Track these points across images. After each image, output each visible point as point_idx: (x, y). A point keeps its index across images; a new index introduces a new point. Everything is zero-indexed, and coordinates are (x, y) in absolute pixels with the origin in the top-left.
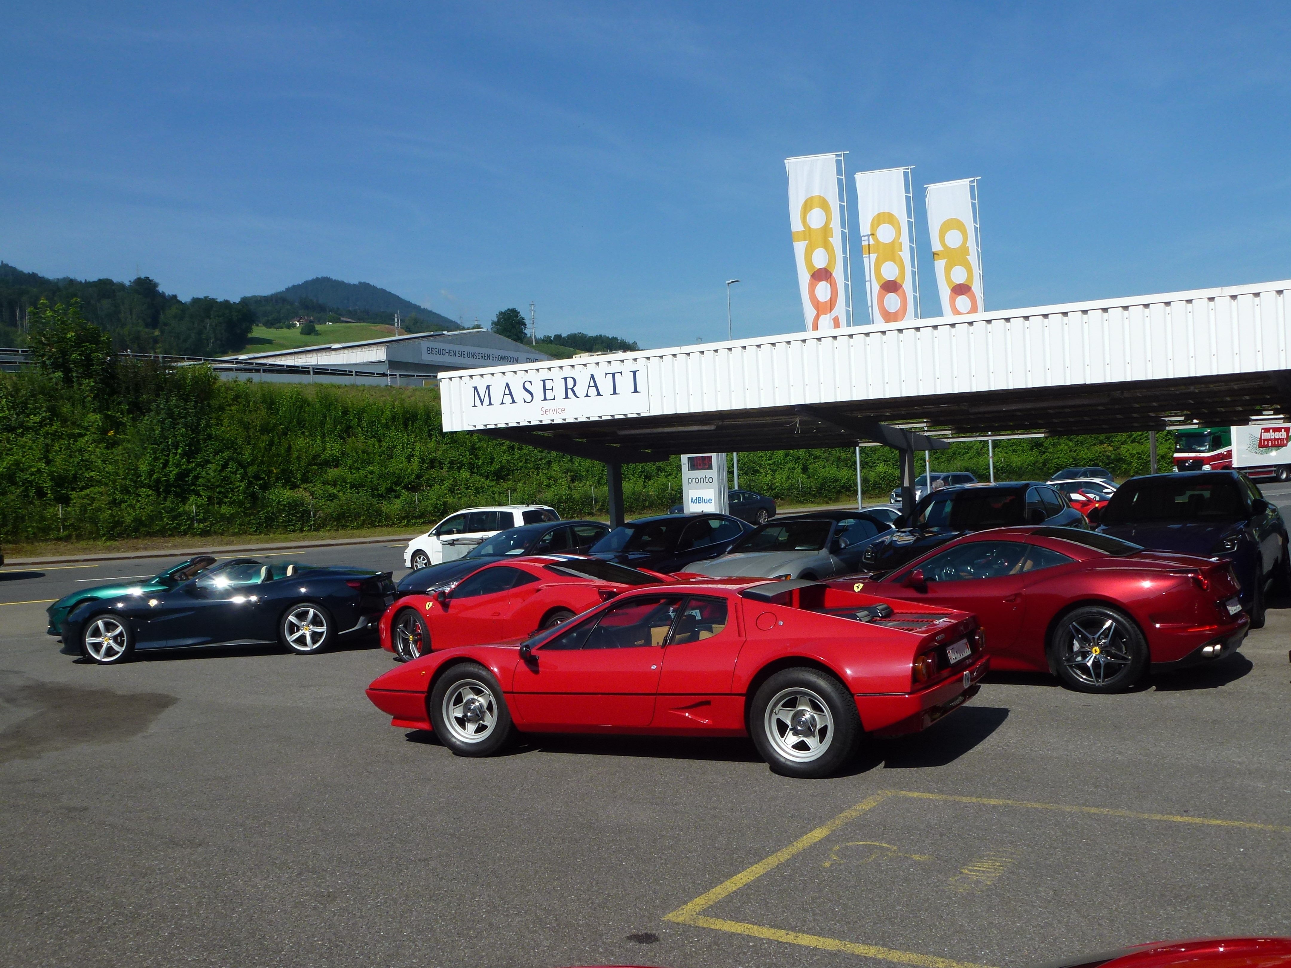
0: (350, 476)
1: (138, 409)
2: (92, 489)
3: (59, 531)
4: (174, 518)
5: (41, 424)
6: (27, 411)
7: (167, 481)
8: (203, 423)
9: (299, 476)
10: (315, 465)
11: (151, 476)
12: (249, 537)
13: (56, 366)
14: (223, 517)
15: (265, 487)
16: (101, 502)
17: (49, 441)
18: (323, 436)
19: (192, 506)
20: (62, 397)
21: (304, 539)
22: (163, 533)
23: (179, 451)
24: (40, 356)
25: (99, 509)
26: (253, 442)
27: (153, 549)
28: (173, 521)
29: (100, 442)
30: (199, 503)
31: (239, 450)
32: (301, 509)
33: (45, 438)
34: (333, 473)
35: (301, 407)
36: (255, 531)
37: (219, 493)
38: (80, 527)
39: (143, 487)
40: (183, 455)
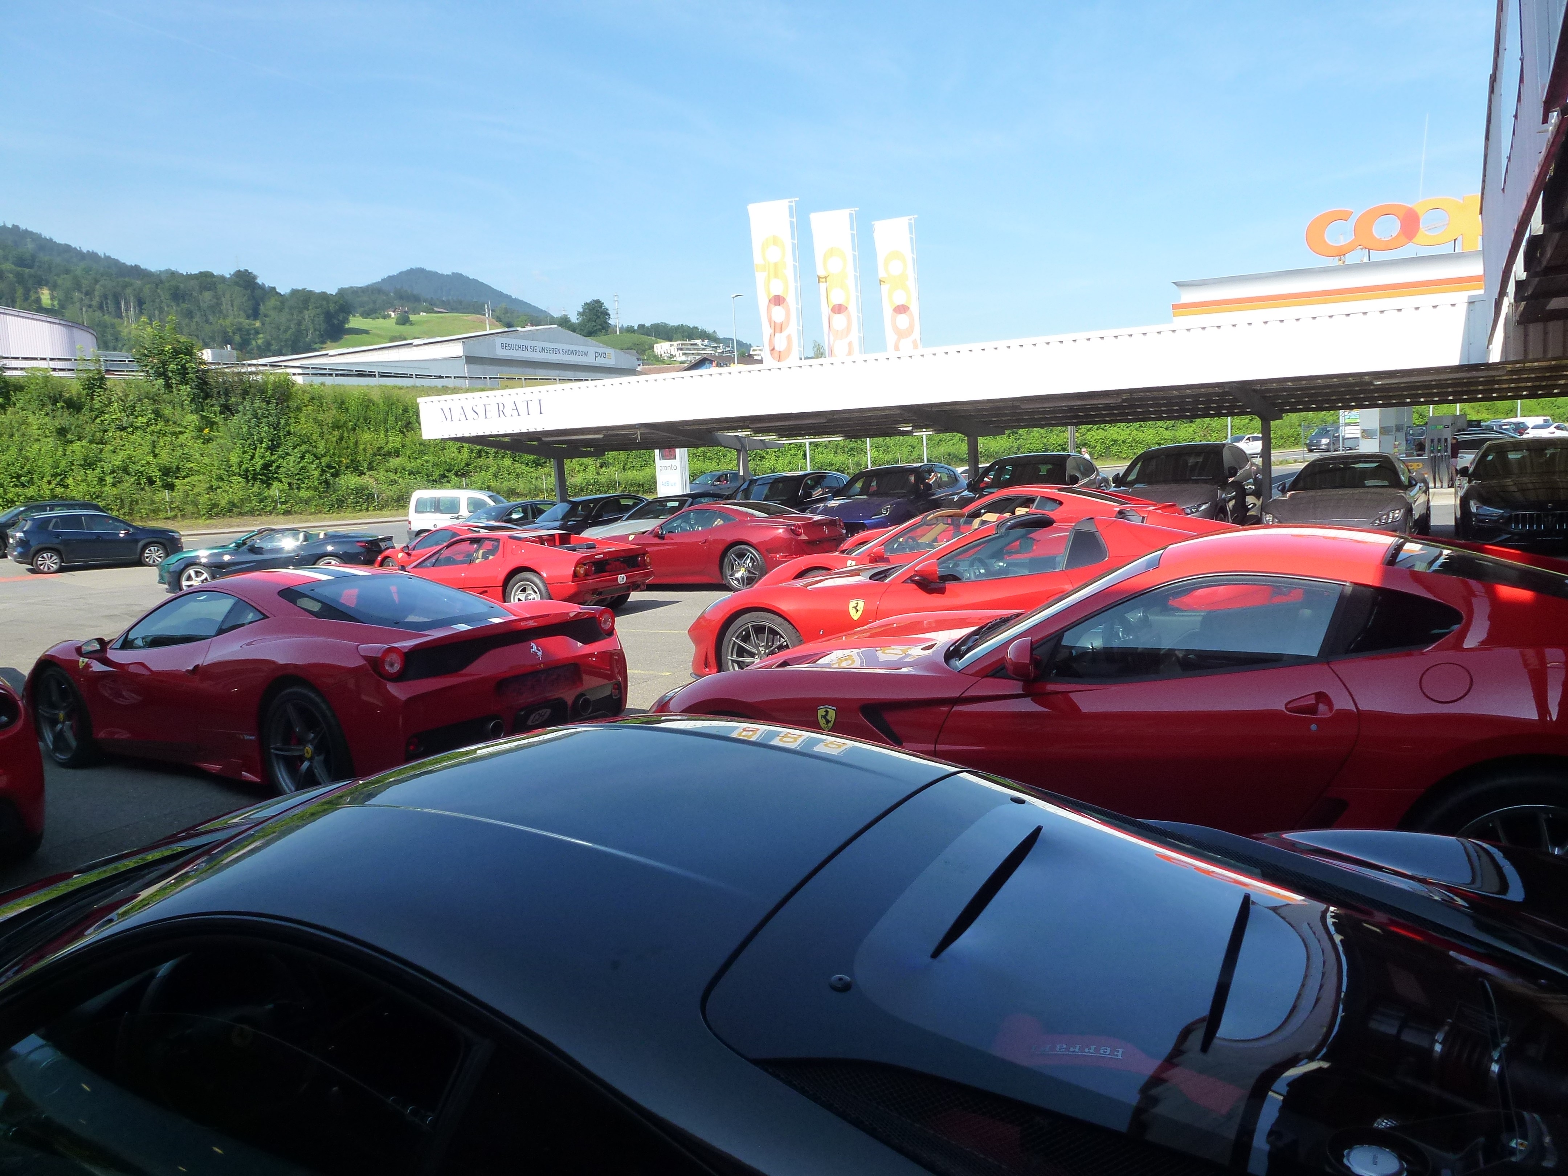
0: (409, 464)
1: (228, 410)
2: (192, 477)
3: (167, 512)
4: (261, 501)
5: (148, 424)
6: (136, 413)
7: (254, 470)
8: (282, 422)
9: (366, 465)
10: (379, 455)
11: (240, 466)
12: (324, 515)
13: (159, 375)
14: (301, 500)
15: (336, 475)
16: (201, 488)
17: (155, 438)
18: (387, 431)
19: (275, 490)
20: (164, 401)
21: (370, 516)
22: (252, 512)
23: (263, 445)
24: (145, 366)
25: (199, 494)
26: (326, 436)
27: (244, 526)
28: (260, 503)
29: (198, 438)
30: (281, 489)
31: (314, 444)
32: (366, 492)
33: (152, 435)
34: (394, 462)
35: (367, 407)
36: (329, 511)
37: (298, 480)
38: (184, 509)
39: (235, 475)
40: (268, 448)
